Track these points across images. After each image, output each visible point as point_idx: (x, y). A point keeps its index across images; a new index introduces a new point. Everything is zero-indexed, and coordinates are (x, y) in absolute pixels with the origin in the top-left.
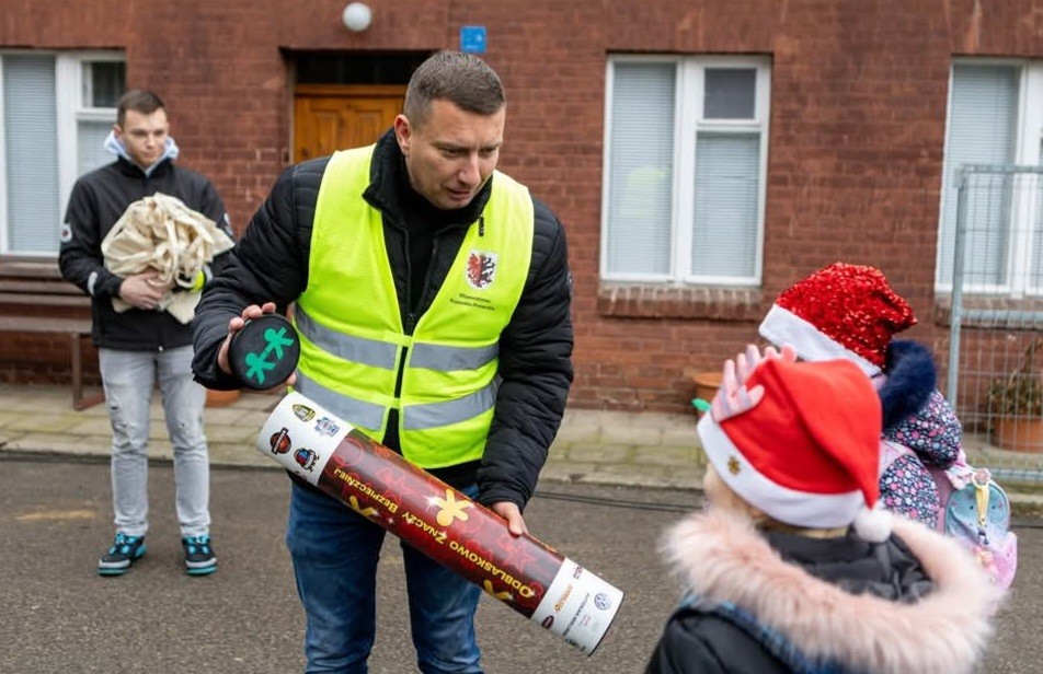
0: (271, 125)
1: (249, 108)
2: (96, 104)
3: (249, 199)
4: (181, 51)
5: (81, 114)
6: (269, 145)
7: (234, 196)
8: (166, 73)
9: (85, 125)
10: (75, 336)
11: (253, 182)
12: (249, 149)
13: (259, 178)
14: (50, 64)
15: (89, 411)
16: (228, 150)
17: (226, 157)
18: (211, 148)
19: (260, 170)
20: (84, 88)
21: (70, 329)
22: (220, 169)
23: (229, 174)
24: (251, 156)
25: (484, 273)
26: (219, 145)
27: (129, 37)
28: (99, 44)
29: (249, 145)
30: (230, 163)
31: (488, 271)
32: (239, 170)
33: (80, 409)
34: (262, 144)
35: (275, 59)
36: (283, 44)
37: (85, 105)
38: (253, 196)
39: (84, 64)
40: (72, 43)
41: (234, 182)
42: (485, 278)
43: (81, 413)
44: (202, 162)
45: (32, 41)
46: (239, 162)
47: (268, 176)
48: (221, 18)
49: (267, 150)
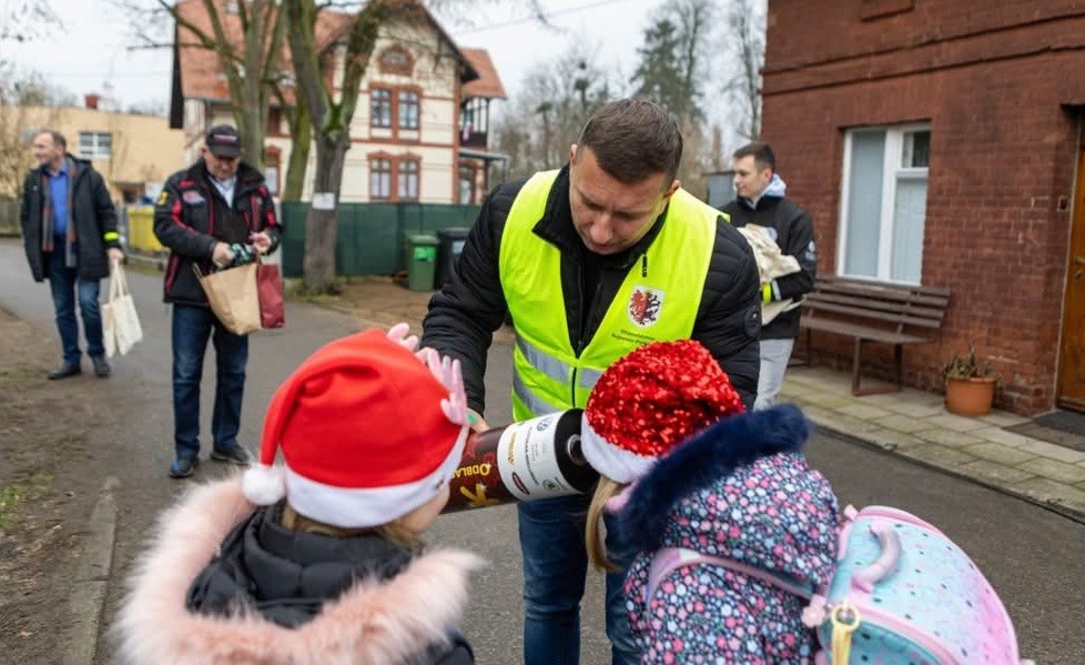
0: (1048, 175)
1: (1028, 161)
2: (915, 164)
3: (1020, 241)
4: (975, 117)
5: (899, 173)
6: (1043, 194)
7: (1007, 238)
8: (961, 136)
9: (902, 182)
10: (858, 339)
11: (1025, 227)
12: (1024, 197)
13: (1031, 222)
14: (881, 137)
15: (863, 399)
16: (1006, 198)
17: (1004, 204)
18: (991, 197)
19: (1033, 215)
20: (905, 153)
21: (855, 334)
22: (997, 215)
23: (1005, 219)
24: (1026, 203)
25: (648, 310)
26: (1000, 194)
27: (934, 111)
28: (913, 117)
29: (1025, 193)
30: (1007, 210)
31: (653, 309)
32: (1012, 216)
33: (858, 395)
34: (1036, 193)
35: (1056, 115)
36: (1066, 102)
37: (904, 165)
38: (1024, 239)
39: (906, 135)
40: (895, 119)
41: (1008, 226)
42: (649, 315)
43: (855, 398)
44: (984, 209)
45: (868, 121)
46: (1015, 208)
47: (1040, 221)
48: (1010, 86)
49: (1041, 198)
